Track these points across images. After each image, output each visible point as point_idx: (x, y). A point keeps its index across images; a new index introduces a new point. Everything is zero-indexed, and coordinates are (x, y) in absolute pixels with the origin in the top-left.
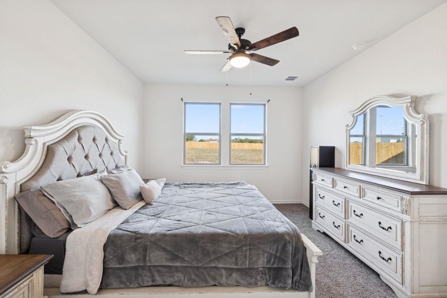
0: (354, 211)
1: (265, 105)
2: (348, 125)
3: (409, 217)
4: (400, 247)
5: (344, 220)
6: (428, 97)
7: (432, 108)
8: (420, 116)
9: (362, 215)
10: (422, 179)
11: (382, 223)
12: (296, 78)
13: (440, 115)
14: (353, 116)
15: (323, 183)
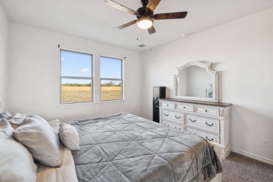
0: (190, 119)
1: (122, 60)
2: (175, 75)
3: (223, 118)
4: (218, 133)
5: (184, 125)
6: (216, 64)
7: (218, 68)
8: (215, 72)
9: (195, 120)
10: (216, 100)
11: (207, 123)
12: (144, 46)
13: (221, 72)
14: (179, 71)
15: (168, 107)
